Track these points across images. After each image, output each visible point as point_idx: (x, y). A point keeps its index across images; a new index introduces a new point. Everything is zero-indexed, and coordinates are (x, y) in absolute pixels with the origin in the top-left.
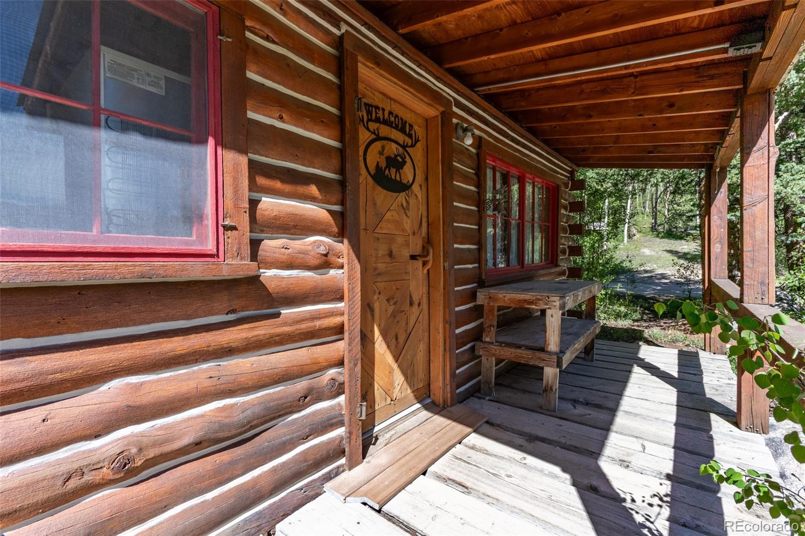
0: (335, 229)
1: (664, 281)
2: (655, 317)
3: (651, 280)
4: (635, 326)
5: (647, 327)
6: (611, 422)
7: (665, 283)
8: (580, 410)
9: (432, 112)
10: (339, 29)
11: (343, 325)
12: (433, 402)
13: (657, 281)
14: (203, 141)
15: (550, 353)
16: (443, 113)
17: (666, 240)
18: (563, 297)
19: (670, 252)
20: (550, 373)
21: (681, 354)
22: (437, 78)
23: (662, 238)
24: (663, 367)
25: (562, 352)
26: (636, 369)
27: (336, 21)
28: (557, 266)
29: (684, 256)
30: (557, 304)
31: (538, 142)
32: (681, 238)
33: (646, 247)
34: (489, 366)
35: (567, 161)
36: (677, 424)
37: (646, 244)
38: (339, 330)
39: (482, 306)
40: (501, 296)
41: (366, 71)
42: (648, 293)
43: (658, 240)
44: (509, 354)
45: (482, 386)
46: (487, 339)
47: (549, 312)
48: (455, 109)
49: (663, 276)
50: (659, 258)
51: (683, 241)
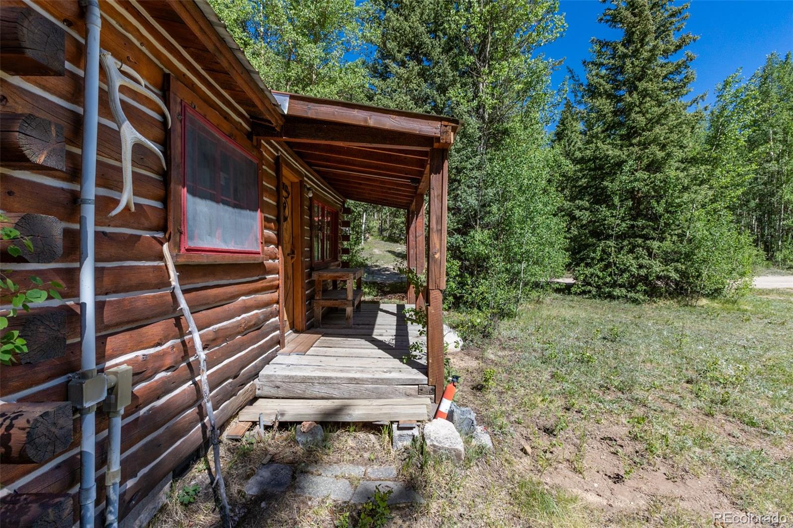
0: (277, 242)
1: (387, 272)
2: (385, 294)
3: (380, 271)
4: (375, 299)
5: (381, 299)
6: (374, 327)
7: (388, 274)
8: (361, 326)
9: (296, 180)
10: (278, 153)
11: (279, 285)
12: (296, 330)
13: (383, 273)
14: (256, 210)
15: (349, 301)
16: (301, 181)
17: (388, 243)
18: (354, 274)
19: (389, 252)
20: (349, 310)
21: (398, 306)
22: (301, 166)
23: (386, 241)
24: (391, 311)
25: (354, 300)
26: (379, 312)
27: (277, 150)
28: (337, 260)
29: (398, 255)
30: (352, 277)
31: (332, 189)
32: (397, 242)
33: (376, 247)
34: (319, 312)
35: (342, 197)
36: (397, 325)
37: (376, 246)
38: (278, 287)
39: (315, 280)
40: (325, 275)
41: (285, 171)
42: (379, 280)
43: (383, 242)
44: (329, 303)
45: (315, 323)
46: (318, 298)
47: (348, 281)
48: (305, 179)
49: (386, 269)
50: (385, 256)
51: (398, 244)
